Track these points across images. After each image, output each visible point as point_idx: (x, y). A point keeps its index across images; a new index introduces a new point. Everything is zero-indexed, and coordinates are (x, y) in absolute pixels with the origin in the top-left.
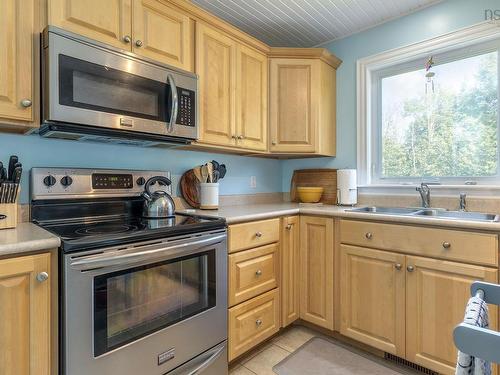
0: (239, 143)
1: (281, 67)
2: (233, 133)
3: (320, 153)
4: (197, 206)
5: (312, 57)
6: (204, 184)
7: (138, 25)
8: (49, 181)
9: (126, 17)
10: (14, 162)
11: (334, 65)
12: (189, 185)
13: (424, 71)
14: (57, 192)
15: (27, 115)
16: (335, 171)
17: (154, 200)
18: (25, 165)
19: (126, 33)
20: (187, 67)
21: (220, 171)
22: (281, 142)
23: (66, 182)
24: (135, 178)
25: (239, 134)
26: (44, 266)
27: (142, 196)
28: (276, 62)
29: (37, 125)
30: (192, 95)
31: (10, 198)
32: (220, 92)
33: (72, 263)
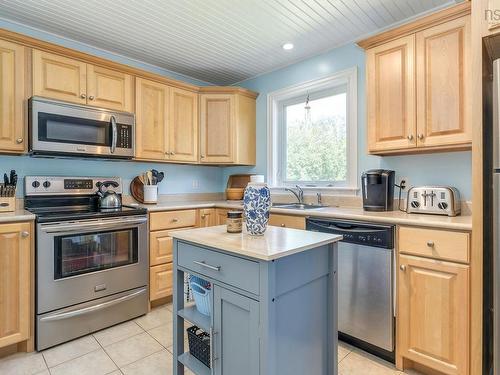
0: (172, 157)
1: (208, 101)
2: (167, 150)
3: (238, 163)
4: (142, 201)
5: (232, 92)
6: (146, 186)
7: (91, 86)
8: (36, 184)
9: (83, 82)
10: (13, 173)
11: (254, 96)
12: (137, 187)
13: (304, 104)
14: (41, 191)
15: (20, 147)
16: (249, 176)
17: (105, 196)
18: (20, 175)
19: (83, 92)
20: (128, 109)
21: (158, 177)
22: (208, 156)
23: (47, 185)
24: (95, 182)
25: (172, 151)
26: (27, 228)
27: (97, 194)
28: (204, 97)
29: (26, 152)
30: (129, 128)
31: (11, 194)
32: (156, 123)
33: (41, 228)
